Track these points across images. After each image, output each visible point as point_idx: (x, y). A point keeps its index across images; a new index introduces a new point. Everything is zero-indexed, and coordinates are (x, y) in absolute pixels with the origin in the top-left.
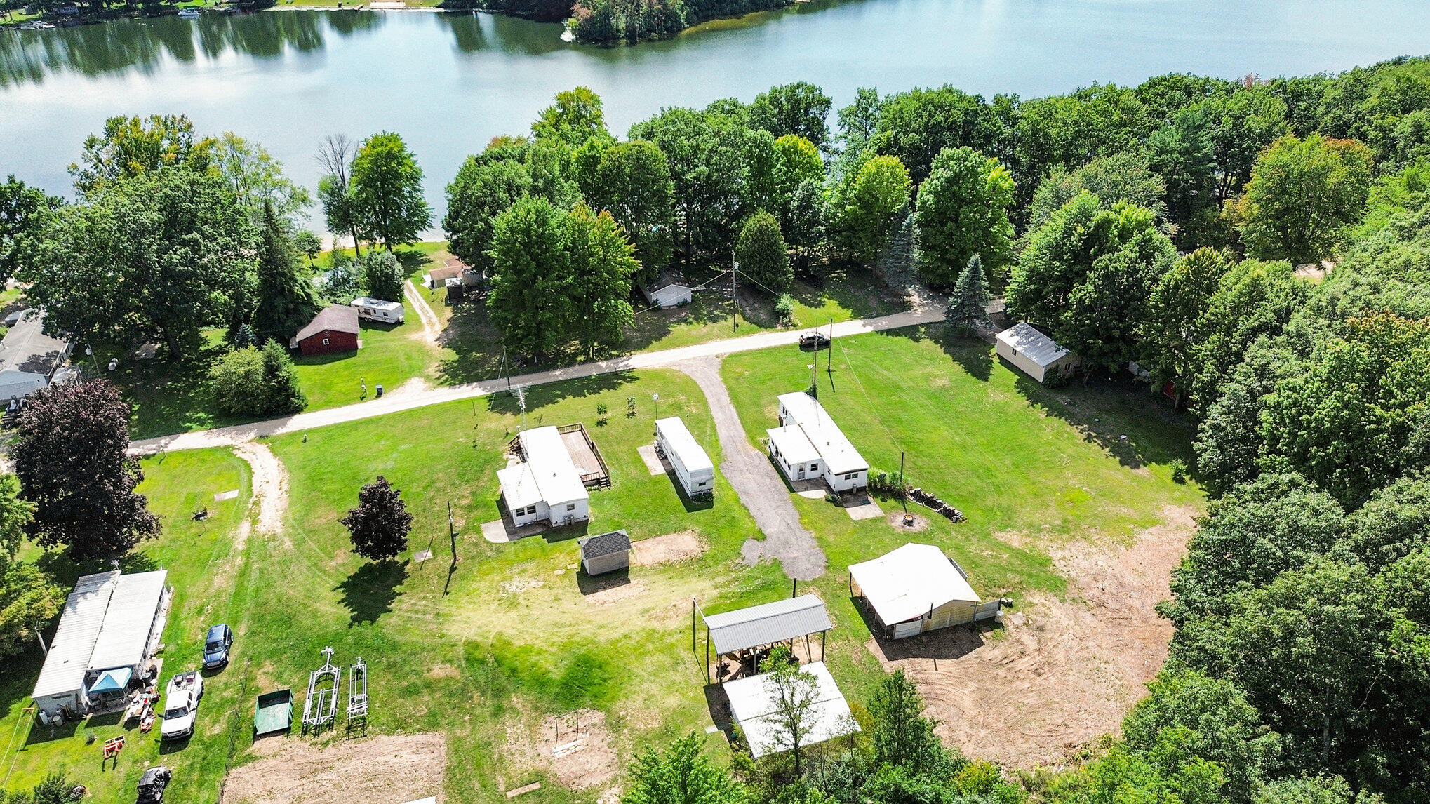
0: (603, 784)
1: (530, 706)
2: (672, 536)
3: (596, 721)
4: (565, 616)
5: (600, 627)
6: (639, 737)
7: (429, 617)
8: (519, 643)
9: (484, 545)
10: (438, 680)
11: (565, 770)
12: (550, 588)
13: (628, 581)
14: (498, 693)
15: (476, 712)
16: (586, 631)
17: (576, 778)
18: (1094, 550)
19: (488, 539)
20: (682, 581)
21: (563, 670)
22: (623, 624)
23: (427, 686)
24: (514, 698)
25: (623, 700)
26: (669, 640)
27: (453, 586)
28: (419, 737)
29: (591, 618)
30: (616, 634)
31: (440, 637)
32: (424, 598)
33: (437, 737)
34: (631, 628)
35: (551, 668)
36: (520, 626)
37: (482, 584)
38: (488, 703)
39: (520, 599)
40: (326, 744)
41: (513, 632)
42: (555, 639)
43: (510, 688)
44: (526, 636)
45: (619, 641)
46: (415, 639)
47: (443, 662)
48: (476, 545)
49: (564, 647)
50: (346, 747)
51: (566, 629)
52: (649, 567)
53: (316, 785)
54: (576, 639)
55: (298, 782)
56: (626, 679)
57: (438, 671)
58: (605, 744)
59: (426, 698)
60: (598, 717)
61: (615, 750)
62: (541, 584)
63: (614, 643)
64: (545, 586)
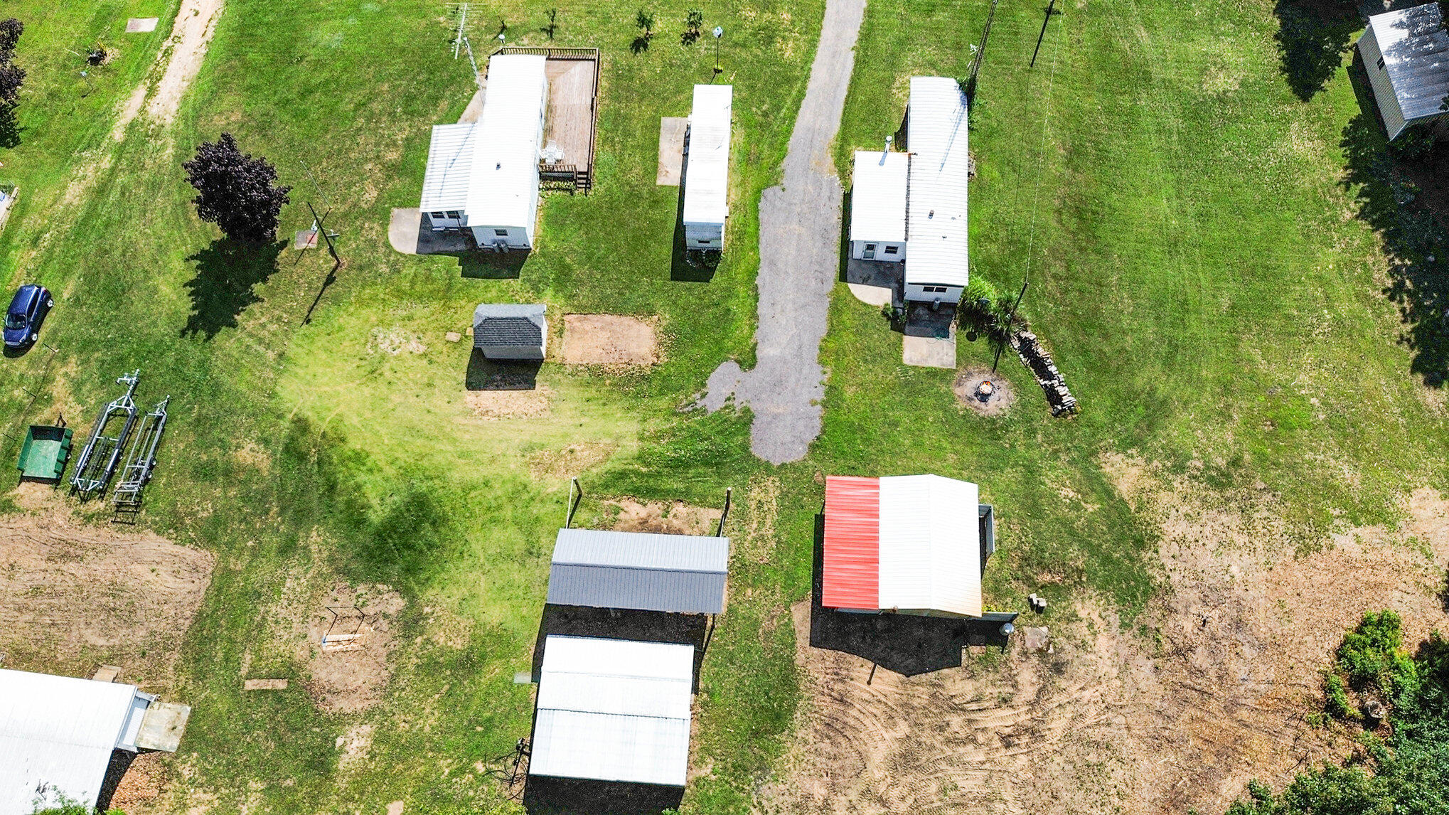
0: (355, 716)
1: (325, 554)
2: (627, 321)
3: (392, 610)
4: (429, 418)
5: (462, 455)
6: (430, 657)
7: (271, 355)
8: (354, 444)
9: (382, 250)
10: (242, 468)
11: (323, 675)
12: (431, 362)
13: (532, 385)
14: (301, 517)
15: (265, 538)
16: (442, 454)
17: (329, 691)
18: (1241, 540)
19: (392, 240)
20: (602, 410)
21: (387, 510)
22: (493, 460)
23: (227, 473)
24: (314, 533)
25: (438, 589)
26: (536, 510)
27: (319, 312)
28: (188, 552)
29: (458, 435)
30: (475, 475)
31: (270, 397)
32: (279, 319)
33: (206, 558)
34: (499, 471)
35: (375, 502)
36: (368, 414)
37: (353, 321)
38: (282, 528)
39: (386, 368)
40: (88, 519)
41: (355, 420)
42: (400, 454)
43: (317, 515)
44: (367, 435)
45: (474, 488)
46: (243, 388)
47: (258, 441)
48: (373, 244)
49: (406, 473)
50: (107, 532)
51: (419, 442)
52: (569, 369)
53: (59, 578)
54: (425, 463)
55: (44, 565)
56: (456, 554)
57: (249, 453)
58: (384, 651)
59: (218, 492)
60: (396, 604)
61: (392, 667)
62: (422, 349)
63: (468, 488)
64: (425, 355)
